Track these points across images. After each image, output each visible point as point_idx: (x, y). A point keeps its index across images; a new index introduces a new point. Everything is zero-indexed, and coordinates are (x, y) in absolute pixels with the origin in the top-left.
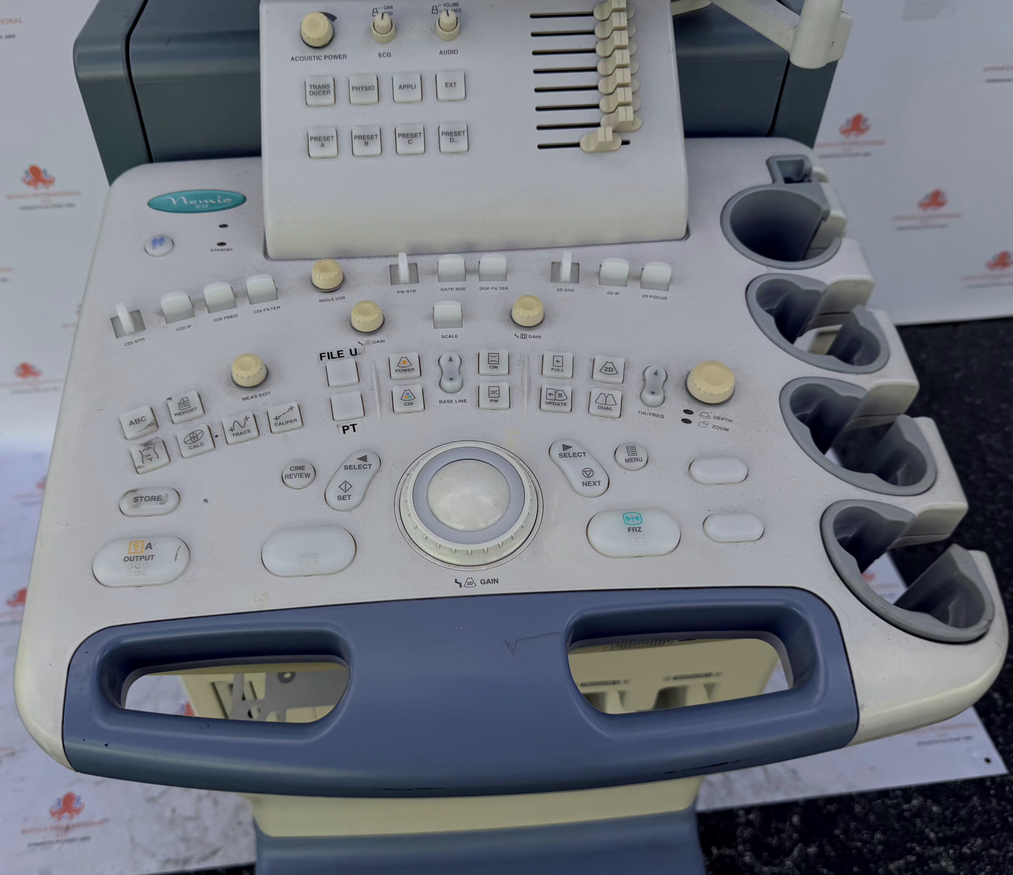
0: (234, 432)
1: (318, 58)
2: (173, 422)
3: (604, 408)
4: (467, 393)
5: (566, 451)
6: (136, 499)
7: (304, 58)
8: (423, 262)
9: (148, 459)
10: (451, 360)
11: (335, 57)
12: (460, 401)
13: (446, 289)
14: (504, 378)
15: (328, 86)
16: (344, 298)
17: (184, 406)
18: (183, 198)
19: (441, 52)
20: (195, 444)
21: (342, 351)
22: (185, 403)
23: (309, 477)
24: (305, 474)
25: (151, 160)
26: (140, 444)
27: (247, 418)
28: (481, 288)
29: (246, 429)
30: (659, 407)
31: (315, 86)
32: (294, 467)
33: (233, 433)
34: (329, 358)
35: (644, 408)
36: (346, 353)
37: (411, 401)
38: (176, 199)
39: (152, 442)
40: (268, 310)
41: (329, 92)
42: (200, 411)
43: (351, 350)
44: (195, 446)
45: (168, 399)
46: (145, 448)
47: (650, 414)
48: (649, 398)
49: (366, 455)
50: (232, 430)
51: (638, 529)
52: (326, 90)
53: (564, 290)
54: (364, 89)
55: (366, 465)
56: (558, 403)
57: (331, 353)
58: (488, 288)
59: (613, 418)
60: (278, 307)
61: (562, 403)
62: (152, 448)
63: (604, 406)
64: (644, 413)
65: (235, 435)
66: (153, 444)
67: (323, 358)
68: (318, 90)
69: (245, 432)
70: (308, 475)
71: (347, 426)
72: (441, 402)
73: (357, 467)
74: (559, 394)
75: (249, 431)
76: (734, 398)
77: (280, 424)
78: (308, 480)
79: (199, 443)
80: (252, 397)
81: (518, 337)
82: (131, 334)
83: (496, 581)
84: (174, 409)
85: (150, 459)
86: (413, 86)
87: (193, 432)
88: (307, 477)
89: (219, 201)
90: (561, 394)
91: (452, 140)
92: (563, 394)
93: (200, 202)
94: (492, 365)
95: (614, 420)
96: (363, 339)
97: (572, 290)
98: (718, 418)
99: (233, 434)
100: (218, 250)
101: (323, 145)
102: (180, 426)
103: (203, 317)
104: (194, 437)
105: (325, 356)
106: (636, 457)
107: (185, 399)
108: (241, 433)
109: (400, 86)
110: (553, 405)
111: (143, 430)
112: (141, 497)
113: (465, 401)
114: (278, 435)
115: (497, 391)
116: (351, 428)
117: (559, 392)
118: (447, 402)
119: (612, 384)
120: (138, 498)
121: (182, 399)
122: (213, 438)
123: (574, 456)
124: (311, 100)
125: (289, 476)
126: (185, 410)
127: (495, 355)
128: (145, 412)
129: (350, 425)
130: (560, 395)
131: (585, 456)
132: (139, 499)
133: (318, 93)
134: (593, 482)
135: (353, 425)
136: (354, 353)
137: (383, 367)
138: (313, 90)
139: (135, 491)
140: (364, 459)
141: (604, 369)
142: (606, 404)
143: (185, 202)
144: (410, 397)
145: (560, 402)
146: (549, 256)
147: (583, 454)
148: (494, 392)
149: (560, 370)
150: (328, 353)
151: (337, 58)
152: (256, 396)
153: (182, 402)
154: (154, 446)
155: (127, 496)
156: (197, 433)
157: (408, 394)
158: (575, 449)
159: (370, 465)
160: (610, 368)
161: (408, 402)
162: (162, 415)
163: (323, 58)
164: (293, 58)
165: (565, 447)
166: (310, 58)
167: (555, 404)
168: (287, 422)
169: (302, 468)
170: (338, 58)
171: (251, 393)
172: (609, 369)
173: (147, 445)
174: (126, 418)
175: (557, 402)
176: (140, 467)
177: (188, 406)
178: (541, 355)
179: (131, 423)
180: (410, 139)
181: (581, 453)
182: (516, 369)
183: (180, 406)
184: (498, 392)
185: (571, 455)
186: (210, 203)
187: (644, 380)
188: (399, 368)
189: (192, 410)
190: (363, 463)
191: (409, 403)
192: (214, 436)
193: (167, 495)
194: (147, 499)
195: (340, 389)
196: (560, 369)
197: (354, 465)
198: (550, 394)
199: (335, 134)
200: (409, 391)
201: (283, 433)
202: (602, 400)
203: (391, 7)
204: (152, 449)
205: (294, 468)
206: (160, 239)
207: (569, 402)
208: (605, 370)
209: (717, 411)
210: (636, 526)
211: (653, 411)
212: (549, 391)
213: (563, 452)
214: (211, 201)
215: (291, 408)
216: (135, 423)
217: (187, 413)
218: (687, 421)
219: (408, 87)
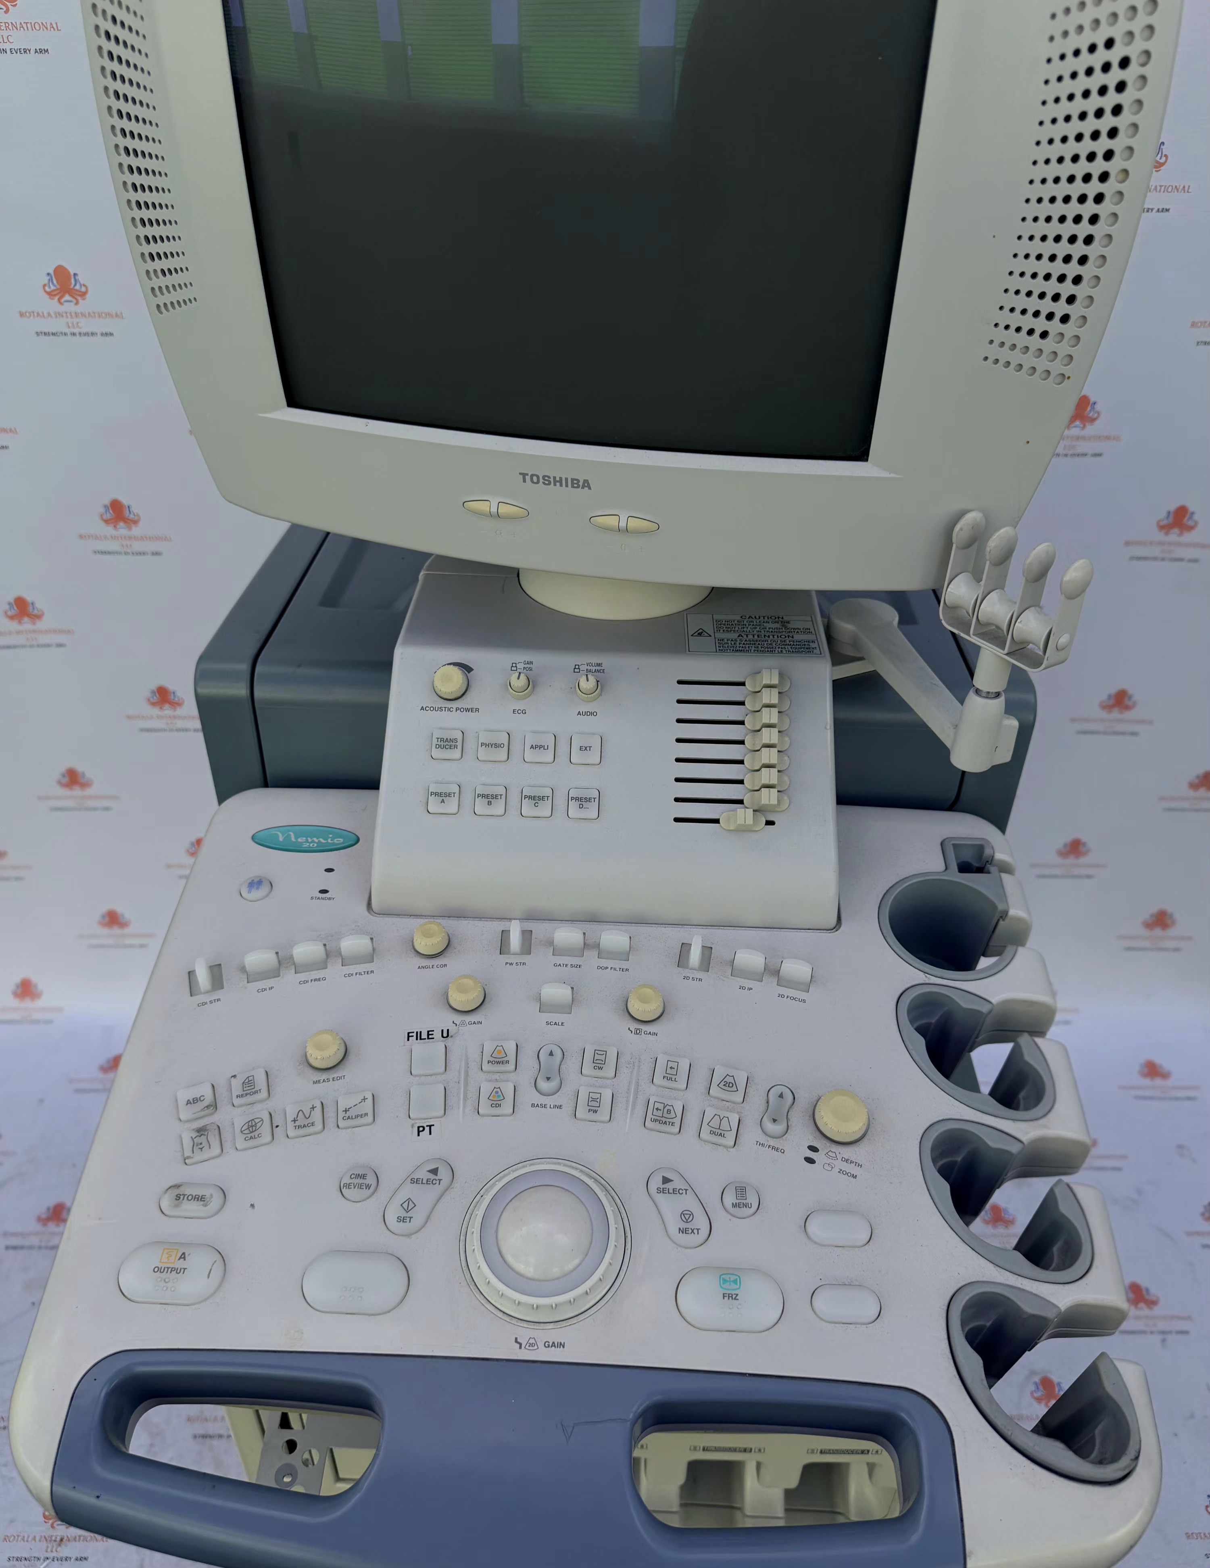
0: (297, 1123)
1: (449, 709)
2: (234, 1106)
3: (716, 1134)
4: (564, 1098)
5: (666, 1186)
6: (179, 1197)
7: (435, 709)
8: (539, 929)
9: (199, 1148)
10: (551, 1054)
11: (467, 710)
12: (555, 1106)
13: (560, 965)
14: (609, 1081)
15: (456, 740)
16: (446, 965)
17: (248, 1087)
18: (291, 833)
19: (579, 713)
20: (252, 1134)
21: (433, 1031)
22: (250, 1082)
23: (369, 1189)
24: (366, 1184)
25: (266, 785)
26: (194, 1129)
27: (313, 1108)
28: (599, 968)
29: (310, 1121)
30: (781, 1139)
31: (442, 740)
32: (355, 1174)
33: (295, 1125)
34: (417, 1039)
35: (763, 1139)
36: (437, 1035)
37: (499, 1102)
38: (283, 835)
39: (206, 1128)
40: (360, 974)
41: (455, 747)
42: (264, 1094)
43: (442, 1031)
44: (251, 1138)
45: (232, 1077)
46: (198, 1134)
47: (769, 1147)
48: (769, 1126)
49: (438, 1168)
50: (295, 1121)
51: (734, 1296)
52: (454, 743)
53: (691, 978)
54: (494, 745)
55: (436, 1180)
56: (666, 1122)
57: (421, 1032)
58: (607, 968)
59: (726, 1147)
60: (372, 972)
61: (669, 1122)
62: (205, 1135)
63: (717, 1131)
64: (763, 1145)
65: (297, 1127)
66: (207, 1130)
67: (410, 1038)
68: (445, 744)
69: (309, 1125)
70: (368, 1187)
71: (424, 1128)
72: (533, 1105)
73: (424, 1181)
74: (668, 1110)
75: (313, 1124)
76: (867, 1137)
77: (349, 1118)
78: (368, 1192)
79: (256, 1133)
80: (324, 1081)
81: (632, 1033)
82: (207, 992)
83: (562, 1345)
84: (237, 1085)
85: (201, 1149)
86: (546, 748)
87: (253, 1120)
88: (368, 1188)
89: (329, 841)
90: (670, 1110)
91: (581, 806)
92: (672, 1111)
93: (310, 840)
94: (597, 1065)
95: (727, 1150)
96: (458, 1019)
97: (700, 980)
98: (847, 1161)
99: (296, 1126)
100: (319, 898)
101: (443, 801)
102: (240, 1109)
103: (289, 977)
104: (252, 1126)
105: (413, 1036)
106: (744, 1202)
107: (251, 1078)
108: (304, 1126)
109: (532, 746)
110: (659, 1123)
111: (199, 1112)
112: (184, 1195)
113: (560, 1107)
114: (344, 1131)
115: (598, 1098)
116: (427, 1129)
117: (668, 1107)
118: (539, 1106)
119: (730, 1103)
120: (181, 1195)
121: (248, 1077)
122: (273, 1127)
123: (674, 1193)
124: (436, 753)
125: (348, 1186)
126: (249, 1092)
127: (602, 1053)
128: (206, 1092)
129: (427, 1126)
130: (669, 1112)
131: (686, 1194)
132: (182, 1197)
133: (445, 746)
134: (691, 1229)
135: (430, 1126)
136: (445, 1035)
137: (474, 1055)
138: (439, 743)
139: (177, 1186)
140: (435, 1171)
141: (723, 1083)
142: (719, 1129)
143: (293, 839)
144: (499, 1096)
145: (667, 1120)
146: (677, 935)
147: (684, 1191)
148: (594, 1100)
149: (673, 1079)
150: (417, 1032)
152: (328, 1080)
153: (247, 1081)
154: (208, 1133)
155: (170, 1191)
156: (257, 1121)
157: (497, 1092)
158: (677, 1183)
159: (440, 1180)
160: (729, 1083)
161: (495, 1103)
162: (222, 1092)
163: (454, 709)
164: (423, 707)
165: (666, 1180)
166: (440, 709)
167: (661, 1122)
168: (356, 1117)
169: (363, 1176)
170: (470, 710)
171: (324, 1076)
172: (729, 1085)
173: (201, 1131)
174: (184, 1095)
175: (664, 1119)
176: (188, 1157)
177: (253, 1087)
178: (654, 1058)
179: (188, 1102)
180: (537, 801)
181: (682, 1190)
182: (624, 1072)
183: (244, 1086)
184: (598, 1100)
185: (671, 1191)
186: (319, 841)
187: (768, 1102)
188: (492, 1059)
189: (256, 1092)
190: (432, 1177)
191: (496, 1104)
192: (274, 1125)
193: (211, 1195)
194: (190, 1198)
195: (423, 1078)
196: (674, 1078)
197: (422, 1179)
198: (657, 1109)
199: (457, 791)
200: (499, 1090)
201: (350, 1129)
202: (715, 1123)
203: (531, 663)
204: (206, 1137)
205: (355, 1176)
206: (258, 881)
207: (677, 1121)
208: (724, 1085)
209: (846, 1152)
210: (733, 1292)
211: (772, 1142)
212: (657, 1105)
213: (662, 1187)
214: (321, 840)
215: (365, 1099)
216: (192, 1102)
217: (250, 1095)
218: (810, 1161)
219: (540, 748)
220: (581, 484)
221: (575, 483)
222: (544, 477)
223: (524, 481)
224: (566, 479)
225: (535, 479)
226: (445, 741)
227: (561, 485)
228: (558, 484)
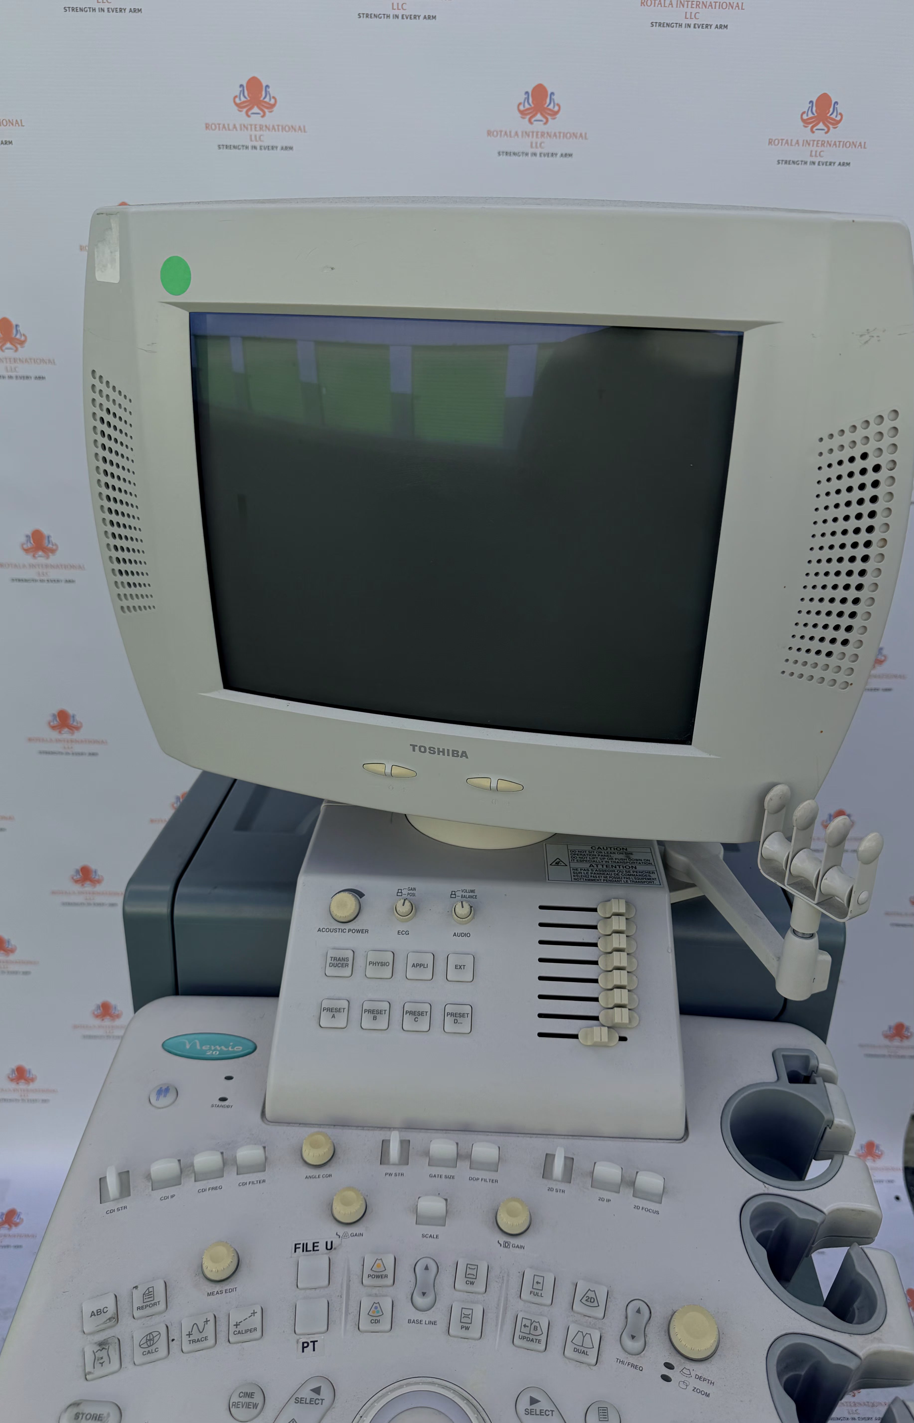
0: (192, 1337)
1: (342, 931)
2: (134, 1318)
3: (579, 1352)
4: (438, 1314)
5: (534, 1407)
6: (77, 1416)
7: (330, 930)
8: (417, 1138)
9: (100, 1363)
10: (427, 1268)
11: (358, 931)
12: (430, 1323)
13: (435, 1176)
14: (480, 1296)
15: (347, 959)
16: (330, 1176)
17: (148, 1298)
18: (197, 1041)
19: (455, 935)
20: (150, 1349)
21: (318, 1243)
22: (150, 1293)
23: (256, 1408)
24: (253, 1403)
25: (176, 993)
26: (96, 1343)
27: (207, 1321)
28: (471, 1179)
29: (204, 1335)
30: (639, 1356)
31: (335, 959)
32: (244, 1392)
33: (190, 1339)
34: (303, 1251)
35: (623, 1356)
36: (322, 1247)
37: (378, 1318)
38: (190, 1043)
39: (107, 1341)
40: (253, 1183)
41: (347, 965)
42: (162, 1306)
43: (327, 1243)
44: (149, 1352)
45: (134, 1288)
46: (99, 1348)
47: (628, 1364)
48: (629, 1343)
49: (321, 1386)
50: (189, 1335)
52: (345, 962)
53: (555, 1190)
54: (380, 964)
55: (319, 1400)
56: (533, 1339)
57: (307, 1244)
58: (477, 1179)
59: (589, 1365)
60: (264, 1181)
61: (536, 1339)
62: (106, 1349)
63: (580, 1348)
64: (623, 1362)
65: (191, 1342)
66: (108, 1344)
67: (297, 1250)
68: (338, 962)
69: (202, 1339)
70: (255, 1406)
71: (307, 1343)
72: (409, 1321)
73: (308, 1401)
74: (535, 1326)
75: (206, 1338)
76: (717, 1355)
77: (239, 1332)
78: (256, 1411)
79: (153, 1347)
80: (217, 1293)
81: (501, 1246)
82: (114, 1200)
84: (137, 1295)
85: (102, 1364)
86: (425, 966)
87: (151, 1333)
88: (255, 1407)
89: (230, 1049)
90: (537, 1327)
91: (456, 1021)
92: (539, 1328)
93: (213, 1048)
94: (469, 1280)
95: (590, 1368)
96: (341, 1230)
97: (563, 1191)
98: (701, 1378)
99: (190, 1341)
100: (218, 1106)
101: (333, 1016)
102: (139, 1321)
103: (189, 1185)
104: (150, 1340)
105: (299, 1248)
107: (151, 1290)
108: (198, 1340)
109: (413, 965)
110: (527, 1340)
111: (102, 1324)
112: (83, 1414)
113: (434, 1323)
114: (235, 1345)
115: (470, 1314)
116: (311, 1345)
117: (535, 1324)
118: (416, 1322)
119: (592, 1319)
120: (79, 1414)
121: (148, 1288)
122: (169, 1341)
123: (541, 1414)
124: (330, 971)
125: (236, 1405)
126: (148, 1303)
127: (473, 1267)
128: (109, 1303)
129: (311, 1342)
130: (536, 1328)
131: (552, 1415)
132: (81, 1416)
133: (337, 965)
135: (314, 1342)
136: (329, 1247)
137: (356, 1269)
138: (332, 962)
139: (78, 1403)
140: (317, 1391)
141: (585, 1298)
142: (582, 1346)
143: (198, 1047)
144: (378, 1312)
145: (534, 1337)
146: (541, 1145)
147: (551, 1412)
148: (466, 1316)
149: (539, 1295)
150: (303, 1244)
151: (359, 932)
152: (222, 1292)
153: (147, 1292)
154: (109, 1346)
155: (69, 1410)
156: (155, 1334)
157: (376, 1308)
158: (544, 1405)
159: (322, 1400)
160: (591, 1298)
161: (374, 1318)
162: (123, 1304)
163: (347, 931)
164: (320, 929)
165: (533, 1401)
166: (335, 930)
167: (528, 1339)
168: (246, 1331)
169: (251, 1395)
170: (361, 932)
171: (217, 1288)
172: (590, 1300)
173: (103, 1345)
174: (89, 1308)
175: (531, 1337)
176: (90, 1373)
177: (152, 1299)
178: (522, 1272)
179: (93, 1314)
180: (417, 1016)
181: (549, 1411)
182: (494, 1286)
183: (145, 1297)
184: (470, 1316)
185: (538, 1412)
186: (221, 1049)
187: (626, 1318)
188: (372, 1273)
189: (155, 1304)
190: (315, 1396)
191: (375, 1320)
192: (170, 1339)
193: (109, 1414)
194: (88, 1417)
195: (308, 1291)
196: (540, 1292)
197: (306, 1399)
198: (525, 1326)
199: (347, 1007)
200: (378, 1305)
201: (240, 1344)
202: (578, 1340)
203: (415, 889)
204: (107, 1350)
205: (243, 1395)
206: (165, 1089)
207: (543, 1338)
208: (586, 1300)
209: (699, 1369)
211: (632, 1360)
212: (525, 1322)
213: (530, 1408)
214: (223, 1047)
215: (254, 1313)
216: (96, 1314)
217: (150, 1307)
218: (666, 1378)
219: (420, 966)
220: (460, 754)
221: (455, 753)
222: (430, 748)
223: (414, 750)
224: (448, 750)
225: (423, 749)
226: (337, 959)
227: (444, 755)
228: (441, 753)
